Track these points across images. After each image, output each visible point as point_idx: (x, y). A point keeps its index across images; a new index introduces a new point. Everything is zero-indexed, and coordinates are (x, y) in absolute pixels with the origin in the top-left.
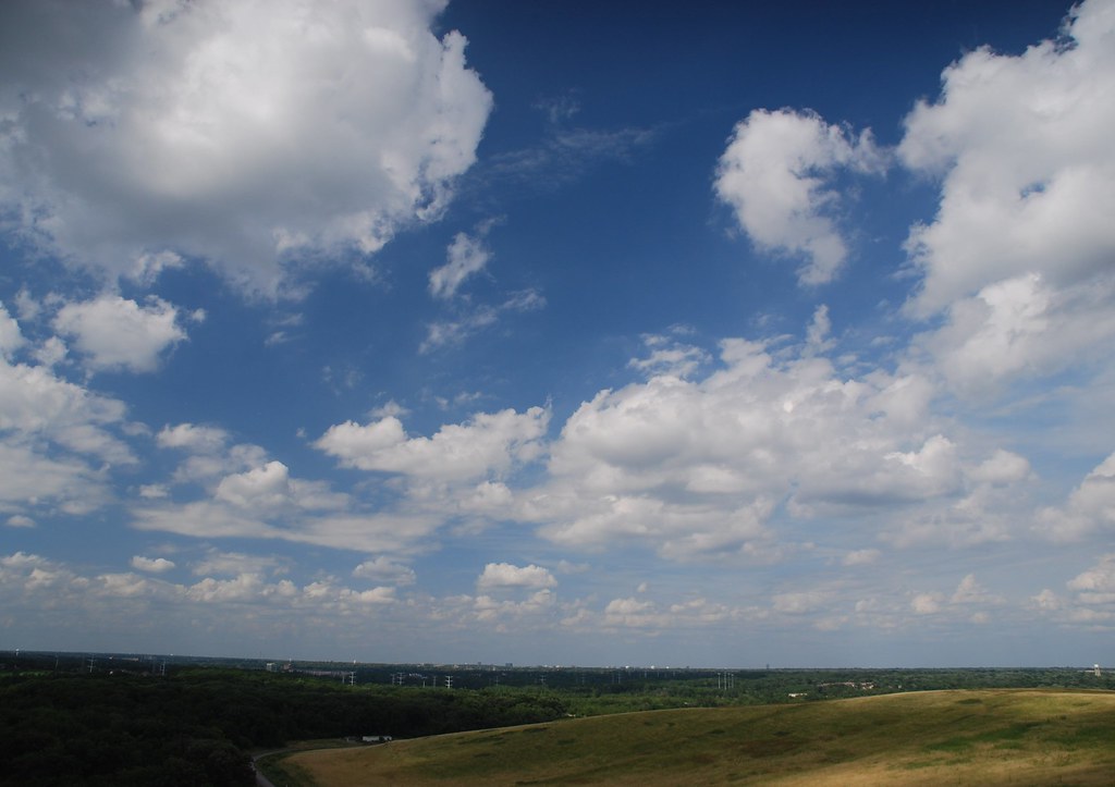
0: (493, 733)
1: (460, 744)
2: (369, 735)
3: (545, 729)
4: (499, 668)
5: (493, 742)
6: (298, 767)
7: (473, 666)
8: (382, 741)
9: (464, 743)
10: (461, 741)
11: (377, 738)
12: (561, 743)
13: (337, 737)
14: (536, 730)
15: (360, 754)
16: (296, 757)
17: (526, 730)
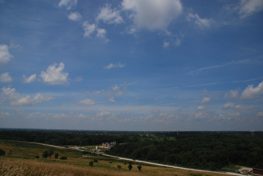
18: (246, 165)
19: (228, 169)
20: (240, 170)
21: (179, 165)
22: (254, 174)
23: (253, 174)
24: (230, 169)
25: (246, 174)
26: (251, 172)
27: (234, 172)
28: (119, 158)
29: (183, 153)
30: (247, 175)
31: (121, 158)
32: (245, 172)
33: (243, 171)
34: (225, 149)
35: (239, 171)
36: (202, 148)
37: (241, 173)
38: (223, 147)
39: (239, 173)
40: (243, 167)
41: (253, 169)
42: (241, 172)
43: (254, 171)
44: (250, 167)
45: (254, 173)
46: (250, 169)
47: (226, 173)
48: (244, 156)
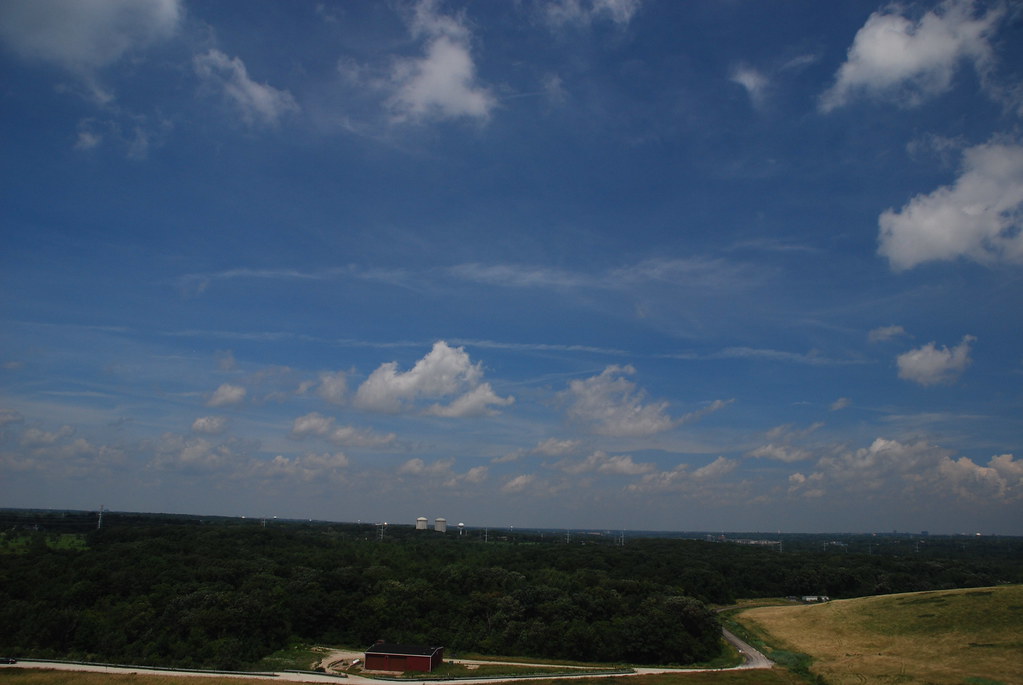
0: (933, 595)
1: (900, 604)
2: (809, 595)
3: (990, 593)
4: (917, 536)
5: (933, 604)
6: (752, 621)
7: (890, 535)
8: (820, 601)
9: (904, 603)
10: (901, 601)
11: (815, 598)
12: (1011, 608)
13: (780, 596)
14: (981, 594)
15: (805, 611)
16: (747, 614)
17: (968, 594)
18: (347, 644)
19: (286, 662)
20: (325, 663)
21: (89, 656)
22: (368, 671)
23: (364, 670)
24: (291, 662)
25: (343, 674)
26: (359, 667)
27: (304, 669)
29: (113, 603)
30: (346, 677)
32: (341, 668)
33: (334, 664)
34: (282, 587)
35: (320, 666)
36: (195, 584)
37: (329, 671)
38: (277, 578)
39: (321, 671)
40: (337, 651)
41: (367, 655)
42: (327, 670)
43: (371, 663)
44: (357, 648)
45: (367, 668)
46: (358, 656)
47: (275, 678)
48: (344, 610)
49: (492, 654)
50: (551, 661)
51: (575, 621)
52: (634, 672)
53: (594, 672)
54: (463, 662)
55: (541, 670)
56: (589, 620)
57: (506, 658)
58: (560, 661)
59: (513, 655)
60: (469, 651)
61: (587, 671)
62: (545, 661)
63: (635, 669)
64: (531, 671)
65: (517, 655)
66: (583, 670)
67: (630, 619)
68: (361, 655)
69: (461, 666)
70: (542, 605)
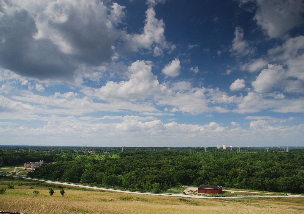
18: (193, 185)
19: (174, 190)
20: (185, 191)
22: (199, 194)
24: (176, 191)
25: (191, 194)
26: (196, 192)
27: (179, 193)
28: (46, 182)
29: (126, 173)
30: (192, 195)
31: (48, 182)
32: (191, 192)
33: (189, 191)
34: (173, 168)
35: (184, 192)
36: (148, 168)
37: (187, 193)
38: (171, 166)
39: (184, 193)
40: (190, 187)
41: (198, 189)
43: (199, 191)
44: (195, 186)
45: (198, 193)
46: (196, 189)
47: (171, 195)
48: (191, 175)
49: (238, 188)
50: (258, 191)
51: (266, 178)
52: (288, 196)
53: (273, 195)
54: (229, 191)
55: (255, 194)
56: (271, 178)
57: (243, 190)
58: (261, 191)
59: (245, 189)
60: (231, 188)
61: (271, 195)
62: (256, 191)
63: (288, 195)
64: (251, 194)
65: (247, 189)
66: (269, 194)
67: (285, 178)
68: (197, 189)
69: (228, 192)
70: (254, 173)
